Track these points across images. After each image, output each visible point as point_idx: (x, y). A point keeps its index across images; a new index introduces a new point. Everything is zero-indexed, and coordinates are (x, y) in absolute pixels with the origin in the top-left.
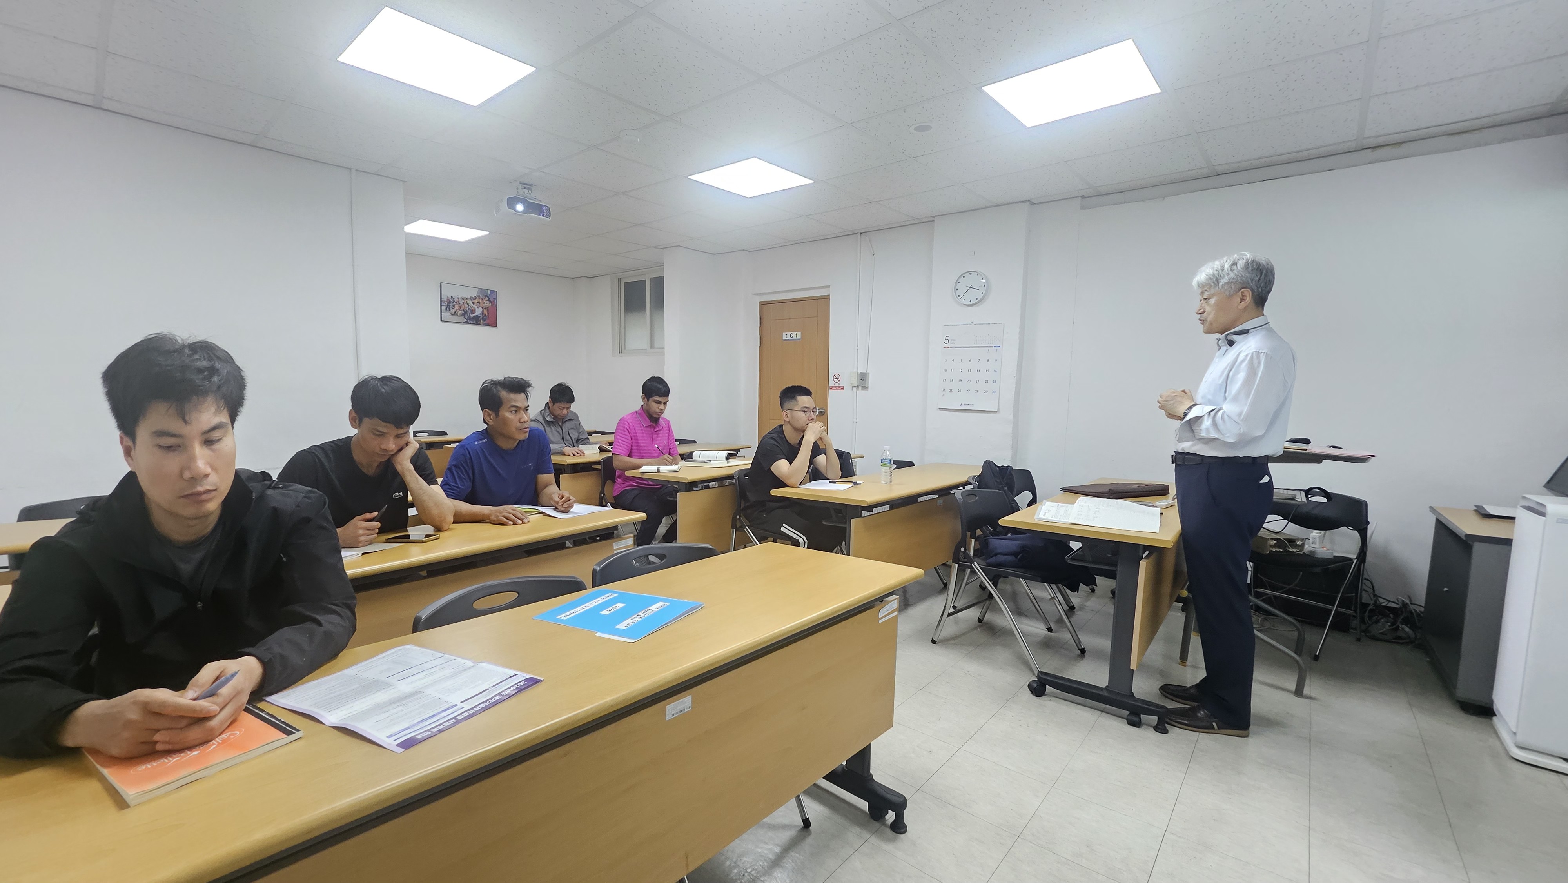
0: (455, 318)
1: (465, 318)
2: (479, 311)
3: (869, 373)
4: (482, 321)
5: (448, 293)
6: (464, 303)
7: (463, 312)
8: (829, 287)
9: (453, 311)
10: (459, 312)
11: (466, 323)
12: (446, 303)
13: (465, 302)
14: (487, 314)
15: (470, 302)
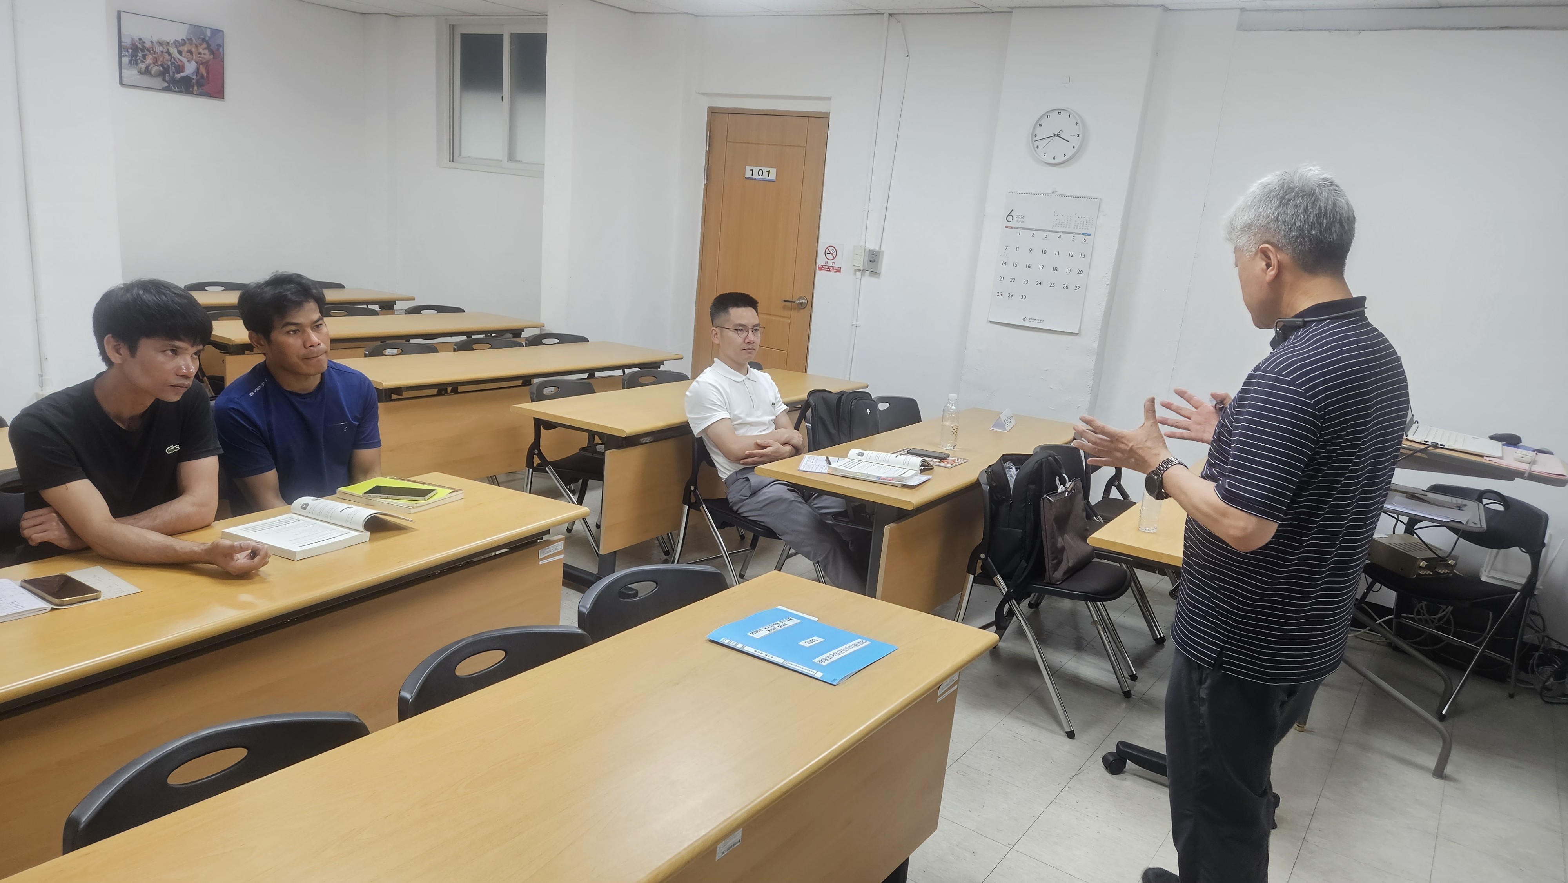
0: (146, 80)
1: (164, 80)
2: (190, 69)
3: (883, 251)
4: (196, 88)
5: (134, 30)
6: (162, 52)
7: (161, 69)
8: (830, 99)
9: (143, 66)
10: (155, 69)
11: (167, 89)
12: (130, 51)
13: (165, 51)
14: (205, 75)
15: (174, 51)
